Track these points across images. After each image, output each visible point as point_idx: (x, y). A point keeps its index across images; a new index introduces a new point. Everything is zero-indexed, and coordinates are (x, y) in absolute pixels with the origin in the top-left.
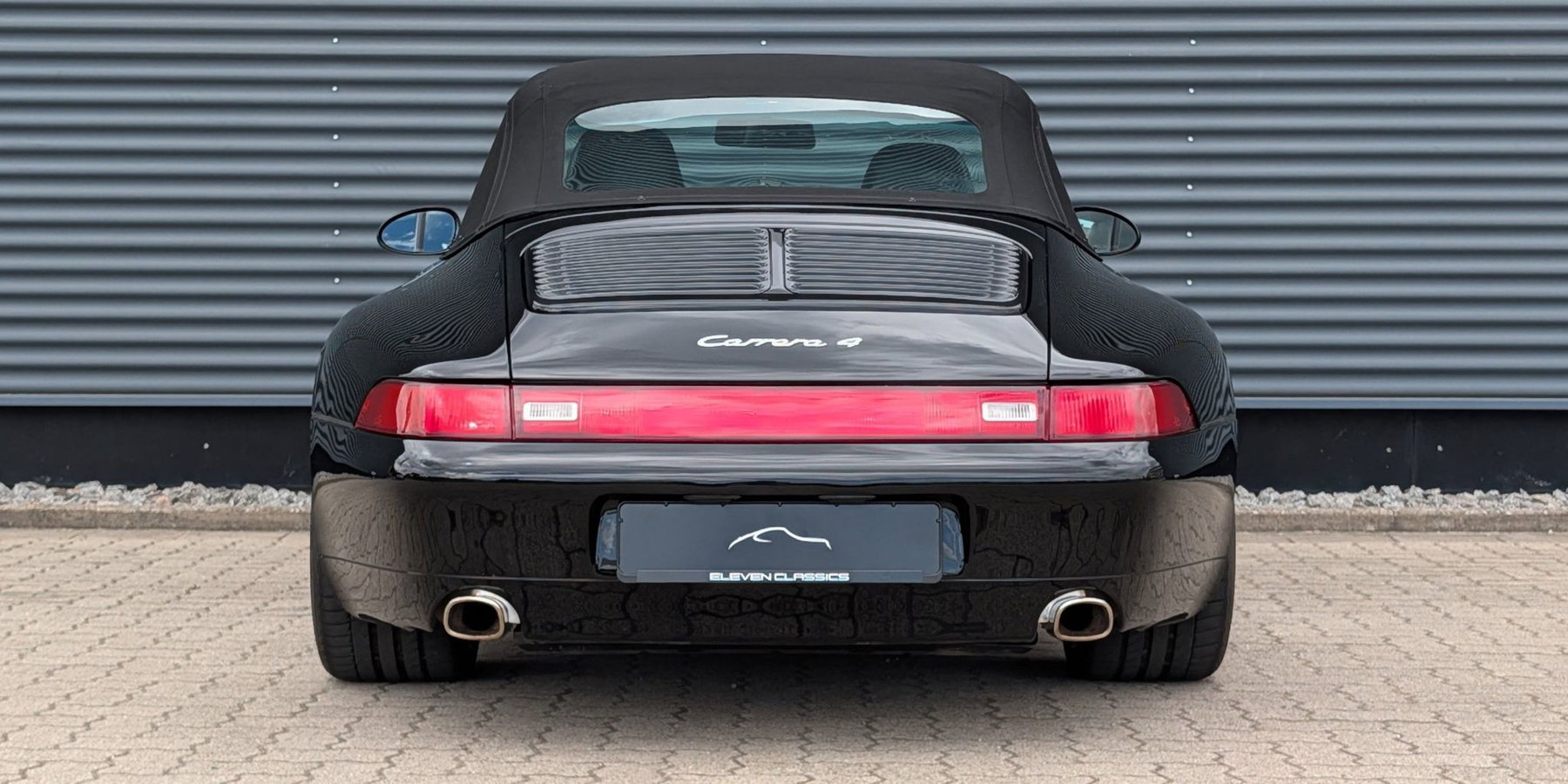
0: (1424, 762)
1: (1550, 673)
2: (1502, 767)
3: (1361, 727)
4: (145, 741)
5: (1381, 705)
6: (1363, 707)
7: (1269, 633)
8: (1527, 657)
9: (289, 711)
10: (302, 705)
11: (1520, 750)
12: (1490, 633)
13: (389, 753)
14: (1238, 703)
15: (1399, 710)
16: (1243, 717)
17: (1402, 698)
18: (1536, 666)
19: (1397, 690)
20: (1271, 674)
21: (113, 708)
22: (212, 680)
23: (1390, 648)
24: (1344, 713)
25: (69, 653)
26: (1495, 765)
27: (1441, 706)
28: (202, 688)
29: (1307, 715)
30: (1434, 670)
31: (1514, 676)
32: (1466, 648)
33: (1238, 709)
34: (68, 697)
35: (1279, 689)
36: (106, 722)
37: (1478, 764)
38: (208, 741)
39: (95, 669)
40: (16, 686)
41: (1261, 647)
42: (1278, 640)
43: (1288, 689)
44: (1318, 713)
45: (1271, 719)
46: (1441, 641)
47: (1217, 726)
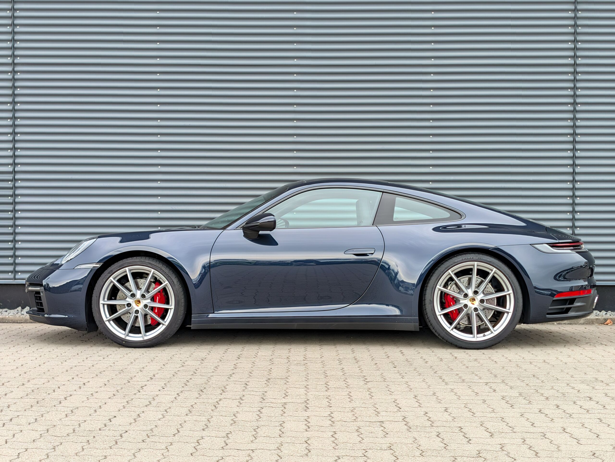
0: (497, 395)
2: (521, 396)
3: (479, 384)
4: (102, 389)
9: (146, 379)
11: (527, 391)
13: (178, 392)
21: (92, 379)
22: (122, 370)
24: (474, 380)
25: (76, 362)
26: (519, 396)
27: (504, 378)
28: (119, 373)
30: (503, 367)
36: (90, 383)
37: (514, 395)
38: (122, 388)
47: (434, 384)
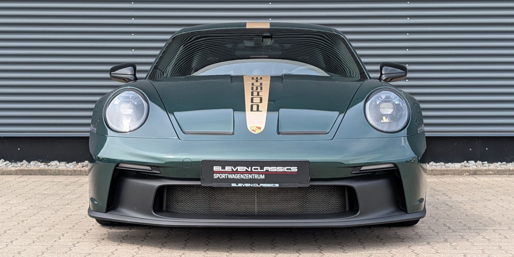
3: (487, 231)
16: (449, 228)
17: (496, 223)
29: (469, 228)
35: (457, 220)
42: (451, 206)
43: (459, 220)
44: (472, 227)
45: (458, 229)
47: (442, 231)
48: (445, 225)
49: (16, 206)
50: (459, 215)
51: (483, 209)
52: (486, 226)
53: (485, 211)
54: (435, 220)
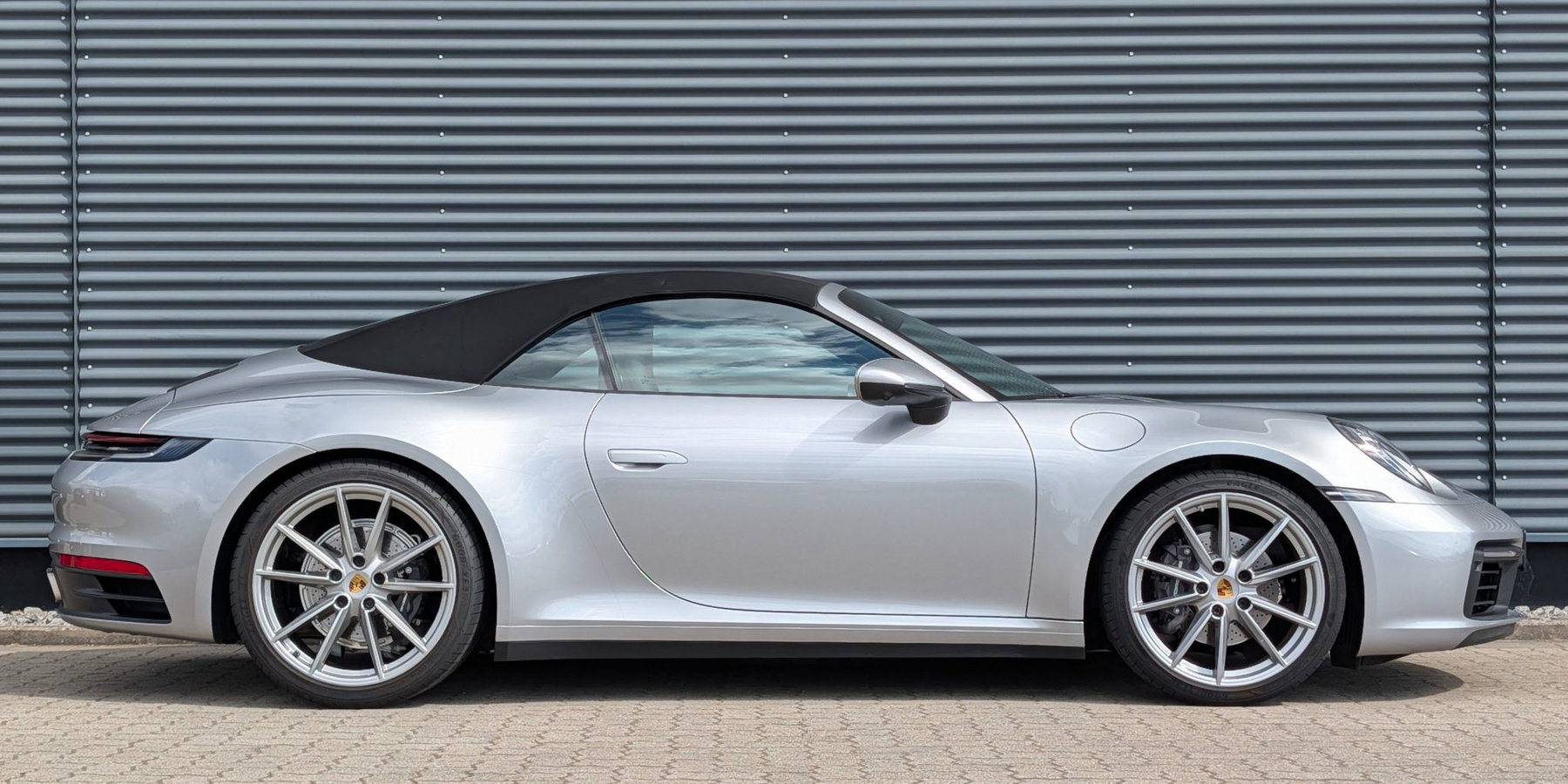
1: (1447, 744)
5: (1319, 768)
6: (1304, 769)
7: (1218, 716)
8: (1427, 732)
10: (467, 772)
12: (1395, 715)
14: (1205, 767)
15: (1333, 771)
16: (1212, 777)
17: (1334, 763)
18: (1435, 739)
19: (1329, 757)
20: (1227, 746)
23: (1318, 726)
29: (1261, 776)
31: (1419, 747)
32: (1377, 727)
33: (1207, 771)
34: (280, 768)
35: (1235, 756)
39: (292, 748)
40: (235, 761)
41: (1215, 726)
42: (1227, 721)
43: (1243, 757)
44: (1270, 773)
45: (1235, 778)
46: (1357, 721)
48: (1204, 769)
49: (132, 725)
50: (1244, 744)
51: (1307, 727)
52: (1307, 771)
53: (1309, 734)
54: (1181, 756)
